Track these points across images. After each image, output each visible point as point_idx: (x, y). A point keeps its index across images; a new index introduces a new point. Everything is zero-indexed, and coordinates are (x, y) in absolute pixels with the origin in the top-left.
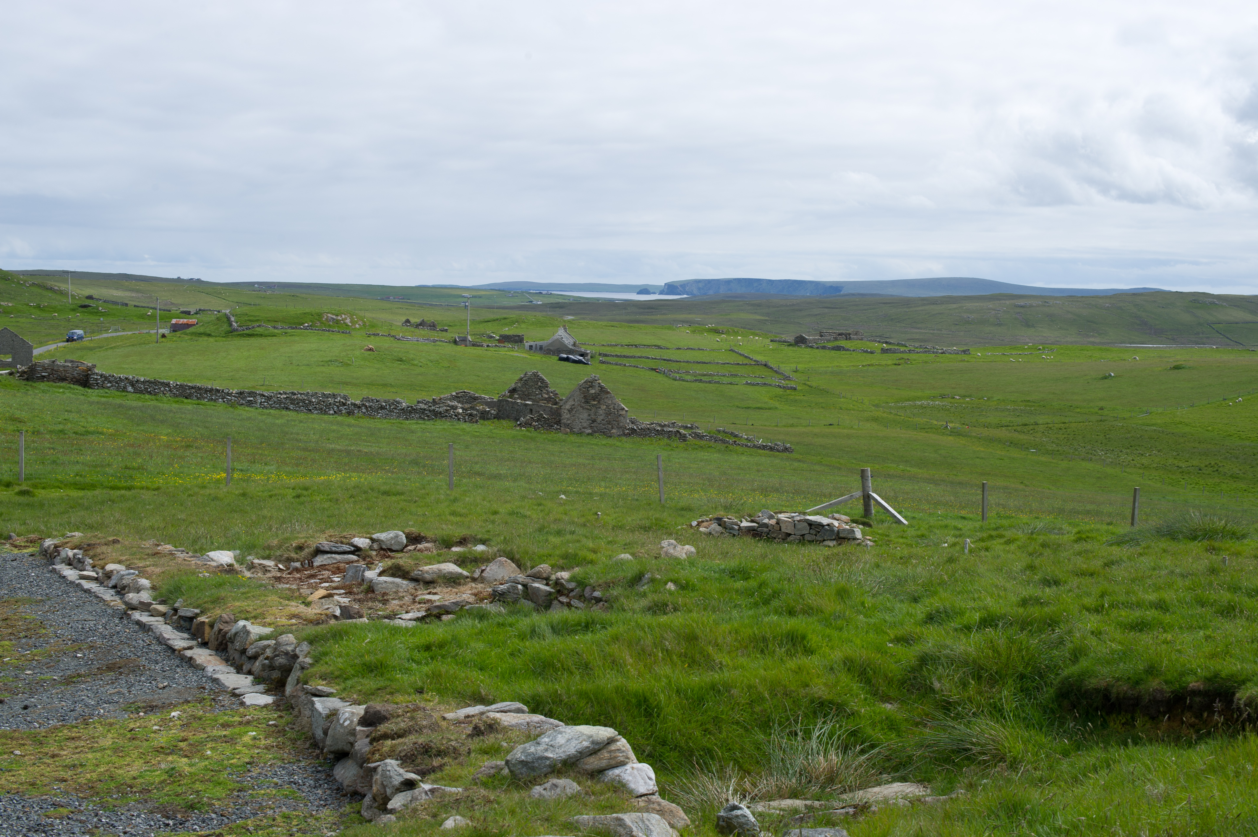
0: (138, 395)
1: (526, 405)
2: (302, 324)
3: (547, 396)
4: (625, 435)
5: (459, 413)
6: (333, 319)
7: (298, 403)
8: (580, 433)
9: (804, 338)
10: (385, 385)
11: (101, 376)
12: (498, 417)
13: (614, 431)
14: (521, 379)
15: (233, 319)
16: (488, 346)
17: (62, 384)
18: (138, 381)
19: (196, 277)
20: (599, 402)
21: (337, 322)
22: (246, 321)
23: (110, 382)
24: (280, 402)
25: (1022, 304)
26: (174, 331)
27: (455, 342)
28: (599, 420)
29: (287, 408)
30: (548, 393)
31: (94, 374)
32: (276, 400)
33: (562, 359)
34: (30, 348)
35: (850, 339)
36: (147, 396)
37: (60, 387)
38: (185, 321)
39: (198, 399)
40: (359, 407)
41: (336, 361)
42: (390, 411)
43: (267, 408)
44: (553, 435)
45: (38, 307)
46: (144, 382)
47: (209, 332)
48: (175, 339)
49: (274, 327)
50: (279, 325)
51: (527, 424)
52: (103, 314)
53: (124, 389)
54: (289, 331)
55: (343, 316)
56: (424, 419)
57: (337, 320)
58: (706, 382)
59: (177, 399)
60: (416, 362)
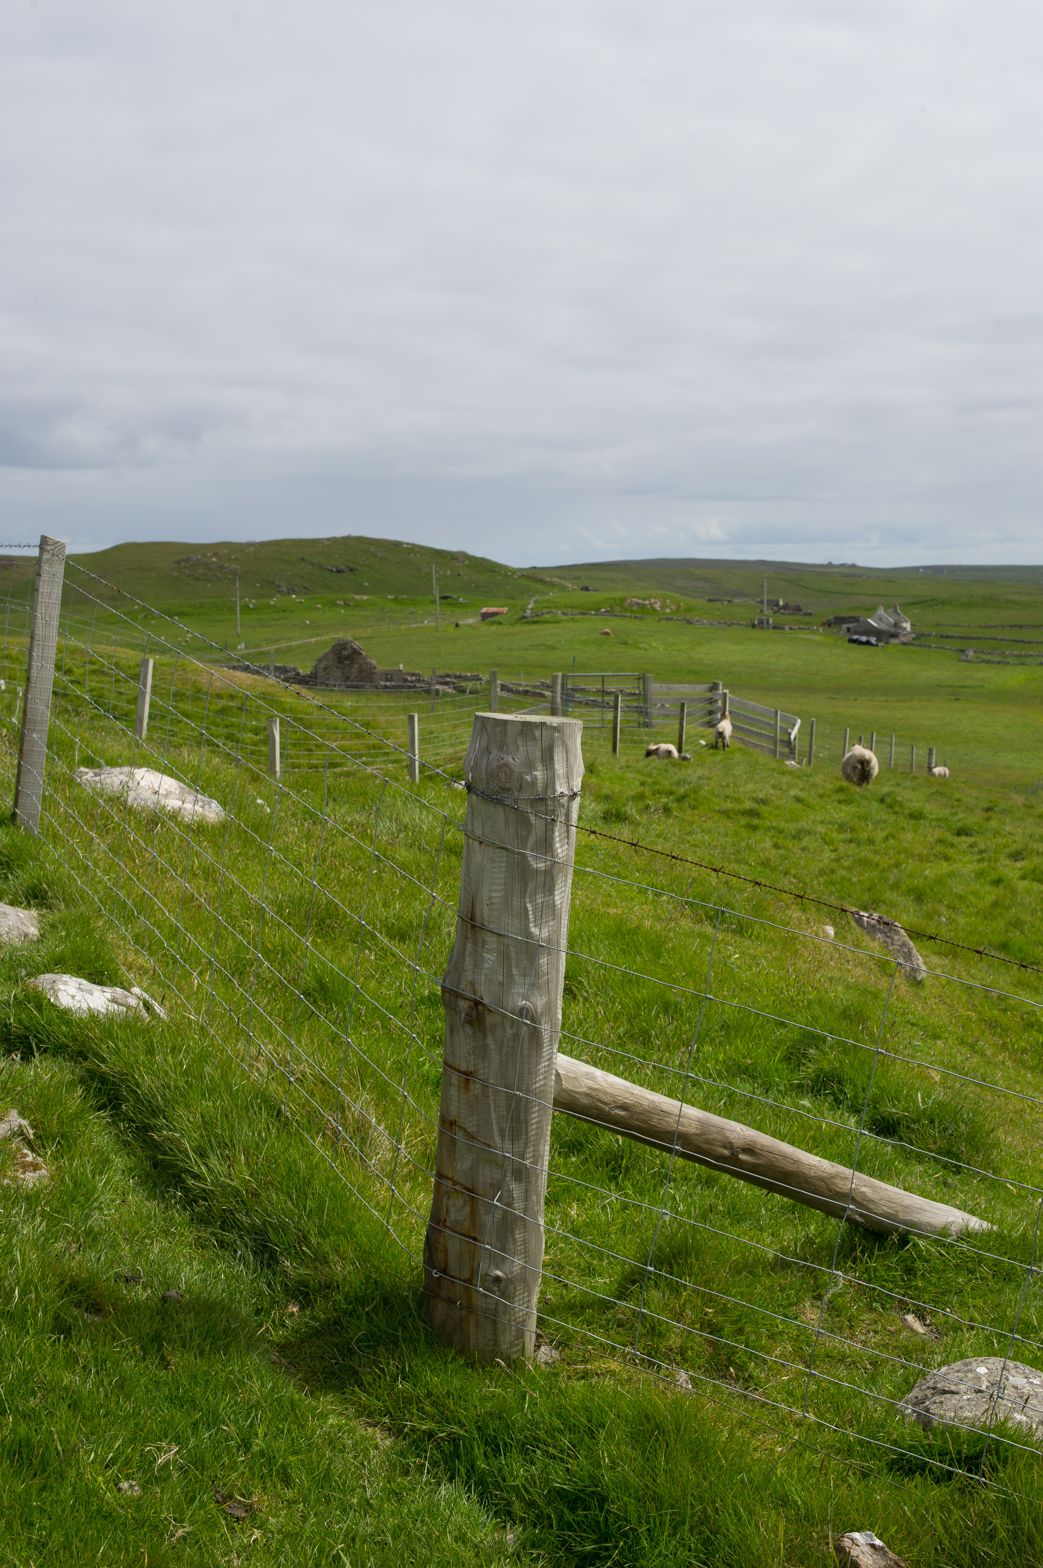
2: (599, 609)
6: (638, 604)
8: (336, 689)
13: (367, 687)
15: (530, 606)
26: (482, 621)
27: (754, 625)
28: (352, 677)
49: (564, 614)
50: (570, 611)
54: (577, 617)
55: (653, 600)
57: (643, 605)
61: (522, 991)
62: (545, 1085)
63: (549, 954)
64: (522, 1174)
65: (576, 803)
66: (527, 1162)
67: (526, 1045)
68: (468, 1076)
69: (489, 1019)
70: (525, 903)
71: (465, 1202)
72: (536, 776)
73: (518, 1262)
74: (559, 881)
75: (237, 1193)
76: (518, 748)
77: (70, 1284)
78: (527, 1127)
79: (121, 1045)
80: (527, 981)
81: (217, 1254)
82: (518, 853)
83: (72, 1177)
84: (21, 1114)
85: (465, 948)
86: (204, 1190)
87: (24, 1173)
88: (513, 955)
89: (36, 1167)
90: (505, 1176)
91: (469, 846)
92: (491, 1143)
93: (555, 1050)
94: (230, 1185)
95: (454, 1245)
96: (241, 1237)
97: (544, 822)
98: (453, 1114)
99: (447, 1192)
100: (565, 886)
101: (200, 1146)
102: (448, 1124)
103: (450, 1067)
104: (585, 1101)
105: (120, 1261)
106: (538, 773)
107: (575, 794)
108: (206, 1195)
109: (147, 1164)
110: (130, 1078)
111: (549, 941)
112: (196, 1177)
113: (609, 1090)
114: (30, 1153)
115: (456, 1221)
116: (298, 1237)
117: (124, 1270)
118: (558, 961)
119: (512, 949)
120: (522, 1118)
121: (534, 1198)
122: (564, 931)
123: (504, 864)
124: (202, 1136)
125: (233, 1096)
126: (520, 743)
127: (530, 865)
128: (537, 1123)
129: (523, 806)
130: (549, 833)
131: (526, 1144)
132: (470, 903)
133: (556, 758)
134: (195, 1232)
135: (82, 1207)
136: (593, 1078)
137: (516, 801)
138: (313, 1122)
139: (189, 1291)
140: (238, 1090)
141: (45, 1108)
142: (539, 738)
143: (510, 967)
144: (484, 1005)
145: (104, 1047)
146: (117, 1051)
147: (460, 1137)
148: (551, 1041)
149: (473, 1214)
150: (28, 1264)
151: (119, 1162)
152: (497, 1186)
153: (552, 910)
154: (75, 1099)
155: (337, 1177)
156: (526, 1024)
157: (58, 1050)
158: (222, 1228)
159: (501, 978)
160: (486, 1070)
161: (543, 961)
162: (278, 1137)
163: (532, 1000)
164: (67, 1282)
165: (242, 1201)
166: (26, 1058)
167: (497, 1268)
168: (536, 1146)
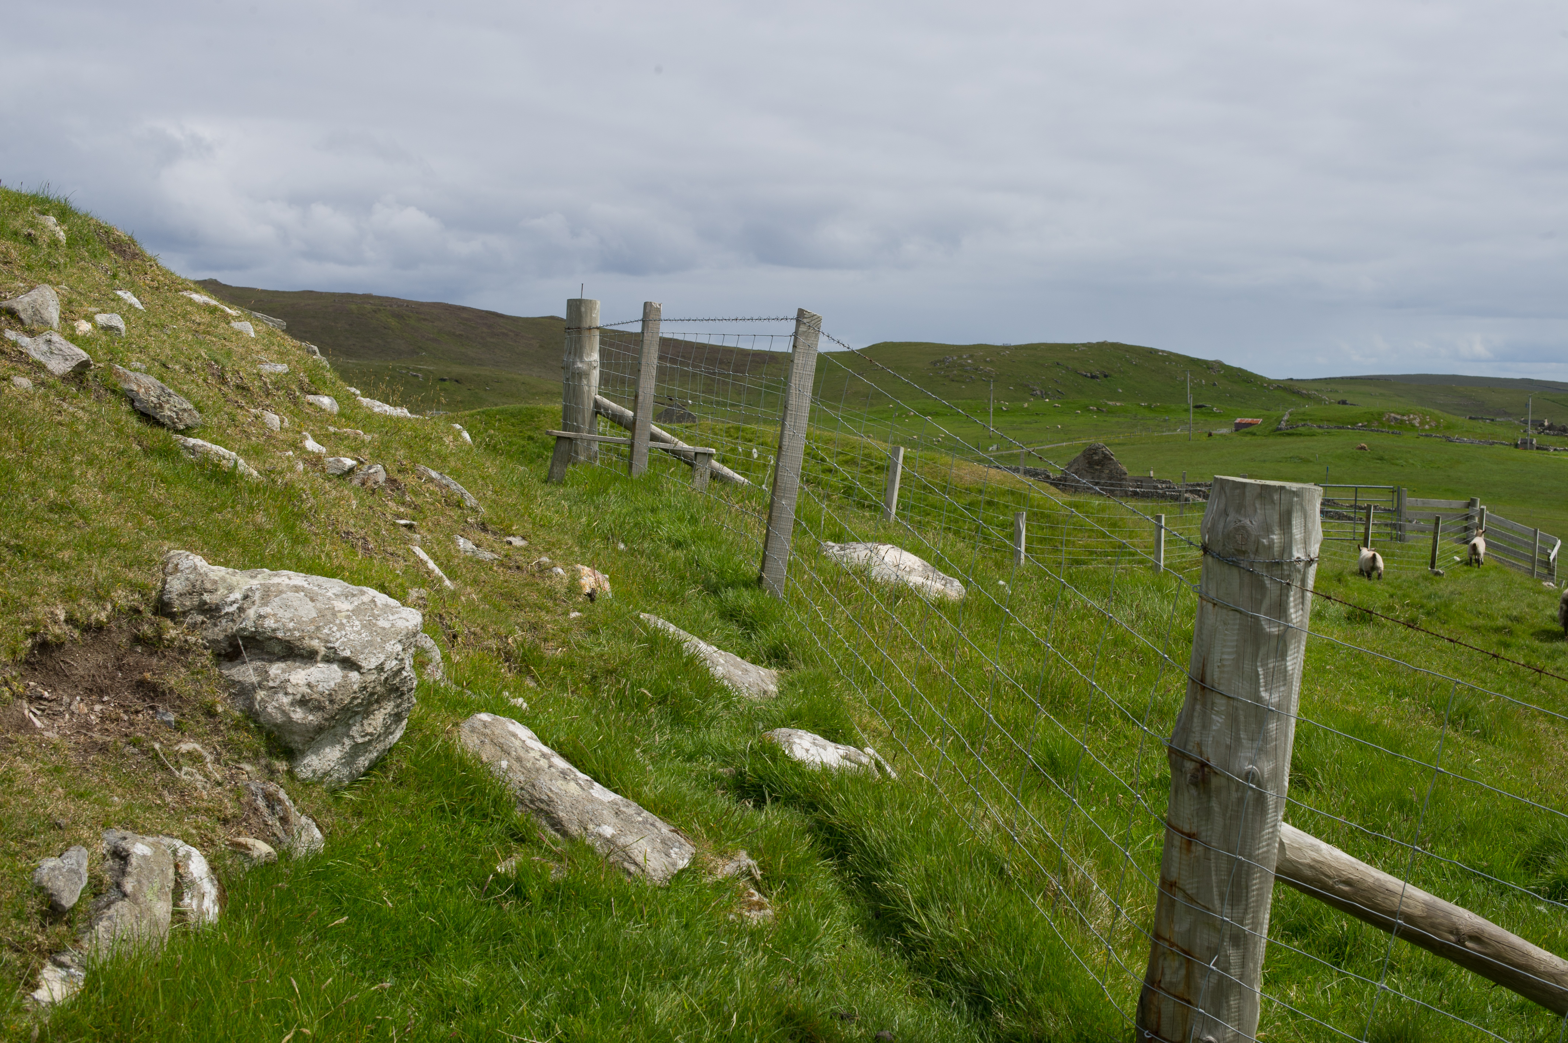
2: (1356, 423)
4: (1127, 496)
13: (1117, 492)
15: (1286, 418)
20: (1102, 467)
26: (1236, 430)
27: (1516, 446)
38: (1249, 420)
49: (1319, 427)
50: (1326, 424)
54: (1333, 430)
55: (1411, 417)
57: (1402, 420)
61: (1249, 755)
62: (1268, 852)
63: (1278, 720)
64: (1240, 940)
65: (1312, 570)
66: (1246, 928)
67: (1250, 810)
68: (1191, 837)
69: (1215, 781)
70: (1256, 667)
71: (1181, 964)
72: (1273, 540)
73: (1232, 1028)
74: (1292, 647)
75: (955, 944)
76: (1255, 511)
77: (787, 1016)
78: (1247, 893)
79: (851, 798)
80: (1255, 745)
81: (932, 1002)
82: (1252, 616)
83: (795, 919)
84: (750, 855)
85: (1193, 710)
86: (923, 940)
87: (750, 911)
88: (1242, 718)
89: (761, 906)
90: (1223, 941)
91: (1202, 608)
92: (1211, 907)
93: (1280, 818)
94: (948, 937)
95: (1168, 1007)
96: (956, 987)
97: (1279, 586)
98: (1174, 875)
99: (1164, 954)
100: (1298, 652)
101: (922, 897)
102: (1168, 885)
103: (1173, 828)
104: (1308, 872)
105: (836, 999)
106: (1275, 537)
107: (1312, 560)
108: (925, 945)
109: (870, 914)
110: (858, 830)
111: (1279, 706)
112: (916, 926)
113: (1333, 864)
114: (756, 893)
115: (1171, 983)
116: (1013, 991)
117: (842, 1009)
118: (1287, 727)
119: (1241, 712)
120: (1243, 883)
121: (1251, 965)
122: (1295, 697)
123: (1237, 627)
124: (924, 888)
125: (958, 852)
126: (1258, 506)
127: (1263, 629)
128: (1257, 889)
129: (1258, 569)
130: (1284, 598)
131: (1246, 910)
132: (1201, 665)
133: (1294, 522)
134: (912, 980)
135: (803, 946)
136: (1318, 850)
137: (1252, 564)
138: (1035, 883)
139: (901, 1033)
140: (962, 846)
141: (774, 851)
142: (1277, 502)
143: (1238, 730)
144: (1210, 767)
145: (835, 799)
146: (847, 803)
147: (1179, 898)
148: (1276, 807)
149: (1189, 976)
150: (747, 992)
151: (842, 909)
152: (1214, 950)
153: (1283, 676)
154: (803, 847)
155: (1055, 936)
156: (1251, 788)
157: (791, 800)
158: (938, 978)
159: (1228, 741)
160: (1209, 833)
161: (1272, 726)
162: (999, 894)
163: (1259, 764)
164: (784, 1013)
165: (960, 953)
166: (759, 804)
167: (1210, 1033)
168: (1256, 912)
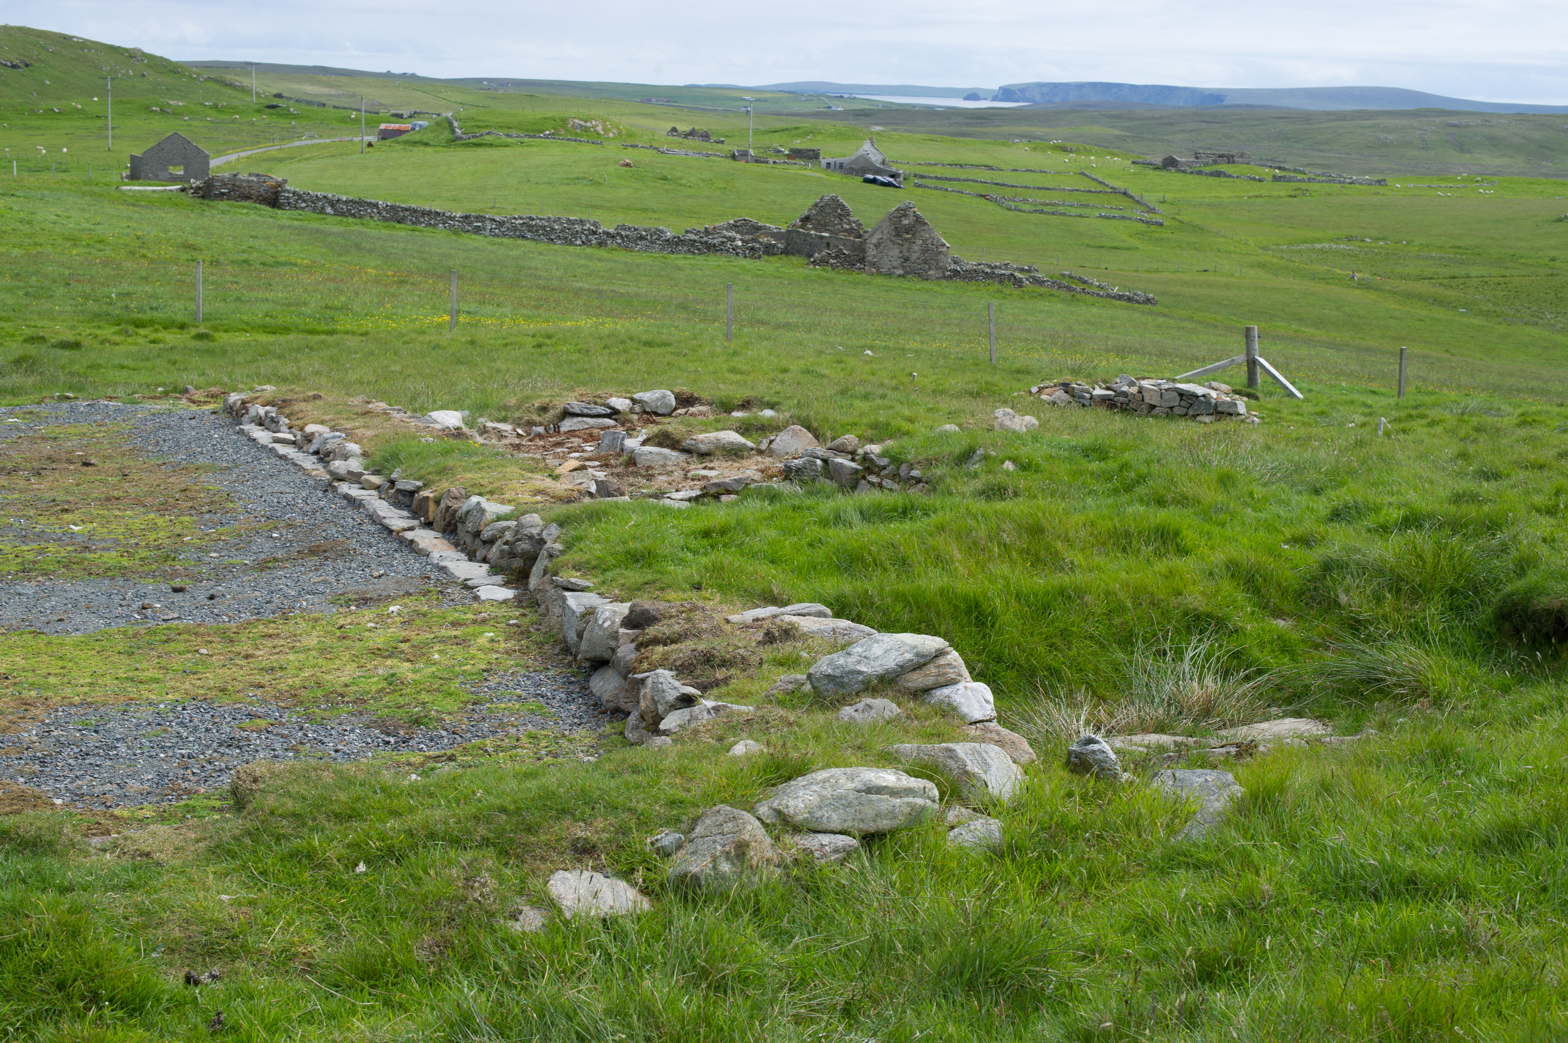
0: (339, 218)
1: (822, 238)
2: (543, 131)
3: (848, 227)
4: (945, 277)
5: (737, 246)
6: (581, 126)
7: (537, 231)
8: (889, 275)
9: (1175, 160)
10: (645, 210)
11: (294, 193)
12: (786, 252)
13: (931, 272)
14: (816, 205)
15: (456, 124)
16: (774, 163)
17: (246, 203)
18: (338, 200)
19: (410, 71)
20: (913, 235)
21: (586, 130)
22: (472, 127)
23: (305, 201)
24: (515, 229)
25: (1456, 122)
26: (383, 139)
27: (733, 157)
28: (913, 259)
29: (523, 237)
30: (849, 223)
31: (284, 191)
32: (509, 226)
33: (867, 181)
34: (207, 157)
35: (1233, 162)
36: (351, 220)
37: (244, 207)
38: (397, 126)
39: (413, 223)
40: (613, 237)
41: (584, 178)
42: (652, 242)
43: (496, 235)
44: (855, 276)
45: (215, 107)
46: (346, 202)
47: (426, 141)
48: (384, 148)
49: (508, 135)
50: (514, 132)
51: (823, 262)
52: (295, 117)
53: (322, 211)
54: (526, 140)
55: (594, 123)
56: (694, 253)
57: (586, 127)
58: (1049, 213)
59: (387, 224)
60: (683, 182)
